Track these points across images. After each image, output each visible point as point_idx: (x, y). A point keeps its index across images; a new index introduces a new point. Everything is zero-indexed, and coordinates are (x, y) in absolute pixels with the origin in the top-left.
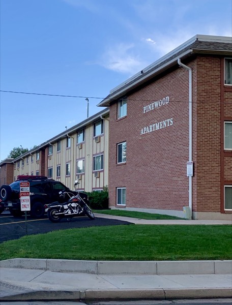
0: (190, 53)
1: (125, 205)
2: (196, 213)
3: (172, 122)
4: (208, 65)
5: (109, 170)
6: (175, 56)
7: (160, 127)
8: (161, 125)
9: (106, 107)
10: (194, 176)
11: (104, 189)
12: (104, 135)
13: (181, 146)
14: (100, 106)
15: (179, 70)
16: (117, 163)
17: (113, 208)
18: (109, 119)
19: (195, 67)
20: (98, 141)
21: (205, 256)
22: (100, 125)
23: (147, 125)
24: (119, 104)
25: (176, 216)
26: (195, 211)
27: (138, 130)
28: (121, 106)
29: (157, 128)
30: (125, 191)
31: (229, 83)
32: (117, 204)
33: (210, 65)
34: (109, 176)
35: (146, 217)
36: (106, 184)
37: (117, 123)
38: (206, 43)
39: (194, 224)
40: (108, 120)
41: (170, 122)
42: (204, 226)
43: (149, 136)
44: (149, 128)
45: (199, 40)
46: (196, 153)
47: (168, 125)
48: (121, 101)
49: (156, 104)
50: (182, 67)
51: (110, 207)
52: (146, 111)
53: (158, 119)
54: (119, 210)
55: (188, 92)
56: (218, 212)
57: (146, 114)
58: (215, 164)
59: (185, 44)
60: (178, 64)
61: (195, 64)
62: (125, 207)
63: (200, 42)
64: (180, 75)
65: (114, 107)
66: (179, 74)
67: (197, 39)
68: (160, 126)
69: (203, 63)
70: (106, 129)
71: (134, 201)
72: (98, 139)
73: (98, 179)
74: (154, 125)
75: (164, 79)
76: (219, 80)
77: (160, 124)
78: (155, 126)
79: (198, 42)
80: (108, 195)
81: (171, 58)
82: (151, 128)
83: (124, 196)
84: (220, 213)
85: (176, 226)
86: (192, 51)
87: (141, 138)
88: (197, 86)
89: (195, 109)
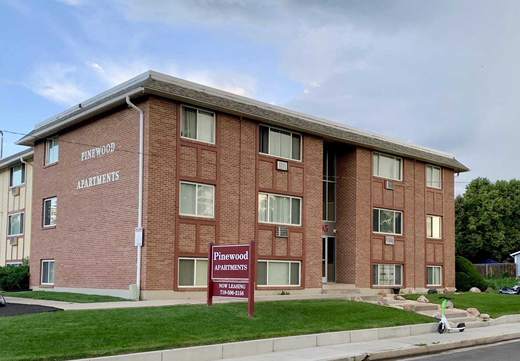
0: (141, 92)
1: (53, 284)
2: (144, 293)
3: (117, 175)
4: (162, 110)
5: (32, 236)
6: (123, 92)
7: (102, 181)
8: (104, 179)
9: (29, 147)
10: (143, 245)
11: (23, 261)
12: (25, 186)
13: (128, 208)
14: (21, 144)
15: (127, 112)
16: (42, 226)
17: (35, 288)
18: (32, 163)
19: (148, 110)
20: (17, 193)
21: (152, 346)
22: (21, 171)
23: (86, 177)
24: (48, 145)
25: (120, 296)
26: (144, 290)
27: (73, 183)
28: (51, 147)
29: (99, 182)
30: (54, 265)
31: (186, 136)
32: (42, 283)
33: (165, 111)
34: (31, 243)
35: (80, 301)
36: (27, 254)
37: (45, 170)
38: (161, 83)
39: (141, 306)
40: (32, 165)
41: (115, 176)
42: (153, 308)
43: (88, 191)
44: (88, 181)
45: (152, 77)
46: (147, 217)
47: (113, 180)
48: (51, 141)
49: (98, 151)
50: (131, 107)
51: (31, 287)
52: (84, 158)
53: (101, 170)
54: (43, 292)
55: (138, 141)
56: (171, 289)
57: (85, 162)
58: (168, 232)
59: (135, 79)
60: (127, 103)
61: (147, 105)
62: (53, 286)
63: (154, 80)
64: (128, 117)
65: (41, 148)
66: (127, 115)
67: (150, 76)
68: (102, 179)
69: (156, 107)
70: (28, 178)
71: (66, 278)
72: (17, 190)
73: (15, 248)
74: (94, 178)
75: (108, 120)
76: (174, 131)
77: (102, 177)
78: (96, 180)
79: (151, 80)
80: (29, 270)
81: (118, 94)
82: (91, 182)
83: (52, 271)
84: (172, 291)
85: (118, 310)
86: (143, 89)
87: (76, 194)
88: (150, 134)
89: (147, 163)
